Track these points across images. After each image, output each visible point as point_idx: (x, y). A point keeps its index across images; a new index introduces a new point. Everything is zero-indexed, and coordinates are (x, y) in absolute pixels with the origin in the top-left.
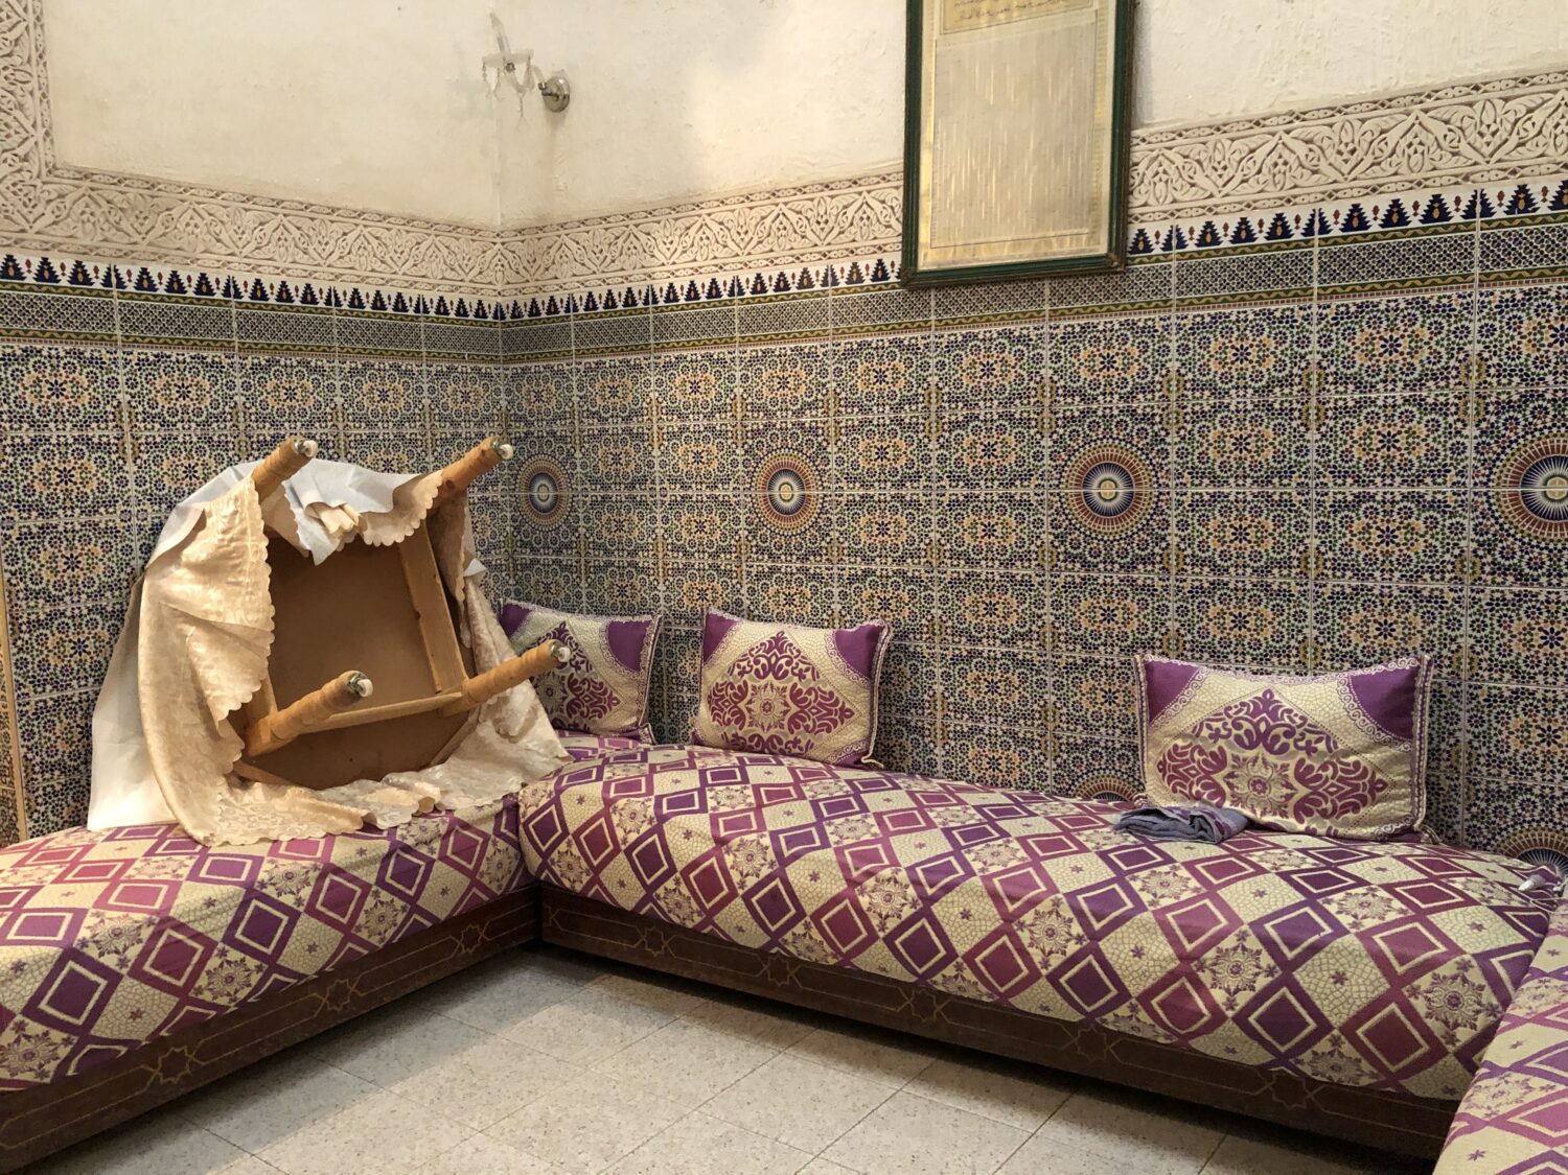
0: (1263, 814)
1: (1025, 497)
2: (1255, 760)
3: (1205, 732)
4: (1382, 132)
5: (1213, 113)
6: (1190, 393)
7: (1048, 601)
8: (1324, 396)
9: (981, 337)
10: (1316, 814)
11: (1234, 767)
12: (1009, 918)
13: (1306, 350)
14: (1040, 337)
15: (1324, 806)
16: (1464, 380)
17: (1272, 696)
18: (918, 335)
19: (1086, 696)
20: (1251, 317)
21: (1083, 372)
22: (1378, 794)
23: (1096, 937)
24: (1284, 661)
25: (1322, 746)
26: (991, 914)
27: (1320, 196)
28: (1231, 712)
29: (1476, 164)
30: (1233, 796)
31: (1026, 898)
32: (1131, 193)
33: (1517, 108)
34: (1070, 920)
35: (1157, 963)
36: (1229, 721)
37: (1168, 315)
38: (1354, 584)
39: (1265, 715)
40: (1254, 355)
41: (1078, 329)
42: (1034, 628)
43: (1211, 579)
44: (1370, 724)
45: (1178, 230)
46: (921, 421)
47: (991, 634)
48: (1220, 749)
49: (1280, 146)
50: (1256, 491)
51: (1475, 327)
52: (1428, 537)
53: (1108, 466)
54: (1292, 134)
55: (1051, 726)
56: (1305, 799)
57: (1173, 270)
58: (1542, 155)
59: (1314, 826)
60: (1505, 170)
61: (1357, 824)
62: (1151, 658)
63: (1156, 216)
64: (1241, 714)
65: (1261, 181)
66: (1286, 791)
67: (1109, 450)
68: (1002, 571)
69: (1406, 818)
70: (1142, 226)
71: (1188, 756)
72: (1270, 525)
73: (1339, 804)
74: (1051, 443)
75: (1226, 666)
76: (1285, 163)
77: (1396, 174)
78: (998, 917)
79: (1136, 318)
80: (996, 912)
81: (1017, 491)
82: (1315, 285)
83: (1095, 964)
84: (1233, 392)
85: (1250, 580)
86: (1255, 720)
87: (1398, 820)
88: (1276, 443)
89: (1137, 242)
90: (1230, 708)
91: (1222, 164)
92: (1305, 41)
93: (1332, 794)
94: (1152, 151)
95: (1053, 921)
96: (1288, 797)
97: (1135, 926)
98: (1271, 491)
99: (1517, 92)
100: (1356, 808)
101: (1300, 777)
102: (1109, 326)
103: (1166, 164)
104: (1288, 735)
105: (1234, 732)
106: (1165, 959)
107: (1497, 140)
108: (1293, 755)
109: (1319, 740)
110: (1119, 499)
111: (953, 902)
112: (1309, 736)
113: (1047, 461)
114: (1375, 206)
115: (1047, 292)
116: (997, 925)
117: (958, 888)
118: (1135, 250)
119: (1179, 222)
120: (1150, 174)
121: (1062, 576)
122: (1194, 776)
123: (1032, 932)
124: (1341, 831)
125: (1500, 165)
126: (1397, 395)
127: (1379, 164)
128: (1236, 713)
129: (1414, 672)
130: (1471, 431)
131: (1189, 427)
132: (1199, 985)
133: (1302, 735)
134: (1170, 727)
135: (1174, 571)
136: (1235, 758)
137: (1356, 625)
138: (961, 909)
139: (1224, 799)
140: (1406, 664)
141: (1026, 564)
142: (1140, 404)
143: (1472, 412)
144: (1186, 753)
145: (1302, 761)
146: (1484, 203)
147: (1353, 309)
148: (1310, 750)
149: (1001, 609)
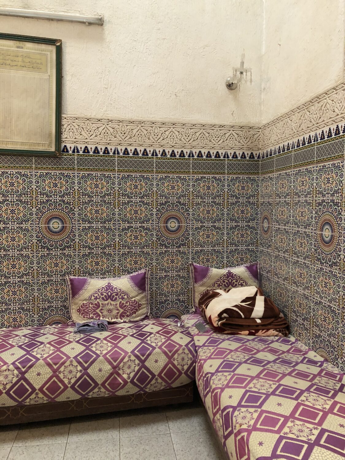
0: (111, 319)
1: (27, 228)
2: (108, 304)
3: (93, 298)
4: (132, 130)
5: (86, 114)
6: (82, 196)
7: (35, 262)
8: (119, 199)
9: (9, 173)
10: (125, 316)
11: (102, 307)
12: (55, 371)
13: (114, 186)
14: (31, 175)
15: (127, 314)
16: (153, 197)
17: (110, 284)
19: (49, 291)
20: (99, 175)
21: (47, 188)
22: (140, 308)
23: (86, 369)
24: (110, 274)
25: (126, 297)
26: (48, 371)
27: (117, 144)
28: (100, 291)
29: (153, 142)
30: (102, 316)
31: (60, 363)
32: (62, 134)
33: (163, 130)
34: (77, 366)
35: (106, 372)
36: (100, 293)
37: (74, 172)
38: (128, 251)
39: (109, 290)
40: (100, 186)
41: (45, 174)
42: (30, 271)
43: (88, 252)
44: (137, 289)
45: (77, 147)
47: (14, 275)
48: (98, 302)
49: (106, 128)
50: (101, 225)
52: (145, 237)
53: (56, 217)
54: (109, 125)
55: (36, 303)
56: (122, 313)
57: (76, 159)
58: (168, 143)
59: (125, 320)
60: (160, 145)
61: (136, 317)
62: (72, 277)
63: (70, 142)
64: (103, 291)
65: (101, 137)
66: (117, 311)
67: (56, 213)
68: (18, 253)
69: (146, 313)
70: (65, 144)
71: (88, 306)
72: (105, 235)
73: (131, 312)
74: (36, 210)
75: (93, 277)
76: (107, 133)
77: (135, 141)
78: (51, 372)
79: (64, 172)
80: (50, 370)
81: (24, 226)
82: (116, 168)
83: (87, 378)
84: (94, 197)
85: (100, 251)
86: (107, 292)
87: (144, 314)
88: (107, 212)
89: (64, 149)
90: (99, 290)
91: (90, 130)
92: (111, 100)
93: (129, 310)
94: (68, 122)
95: (71, 368)
96: (118, 313)
97: (98, 362)
98: (106, 225)
99: (162, 126)
100: (135, 313)
101: (121, 307)
102: (55, 174)
103: (73, 127)
104: (116, 295)
105: (101, 296)
106: (109, 370)
107: (158, 137)
108: (119, 300)
109: (125, 295)
110: (60, 228)
111: (33, 371)
112: (122, 295)
113: (34, 216)
114: (131, 149)
115: (34, 161)
116: (51, 374)
117: (34, 366)
118: (63, 151)
119: (77, 145)
120: (68, 129)
121: (40, 253)
122: (90, 312)
123: (64, 373)
124: (132, 320)
125: (159, 144)
126: (138, 200)
127: (131, 138)
128: (101, 291)
129: (145, 273)
130: (155, 210)
131: (82, 206)
132: (119, 375)
133: (120, 294)
134: (82, 298)
135: (77, 250)
136: (102, 304)
137: (128, 262)
138: (37, 373)
139: (100, 317)
140: (143, 271)
141: (27, 250)
142: (66, 199)
143: (155, 205)
144: (87, 305)
145: (121, 302)
146: (156, 153)
147: (126, 176)
148: (123, 298)
149: (18, 266)
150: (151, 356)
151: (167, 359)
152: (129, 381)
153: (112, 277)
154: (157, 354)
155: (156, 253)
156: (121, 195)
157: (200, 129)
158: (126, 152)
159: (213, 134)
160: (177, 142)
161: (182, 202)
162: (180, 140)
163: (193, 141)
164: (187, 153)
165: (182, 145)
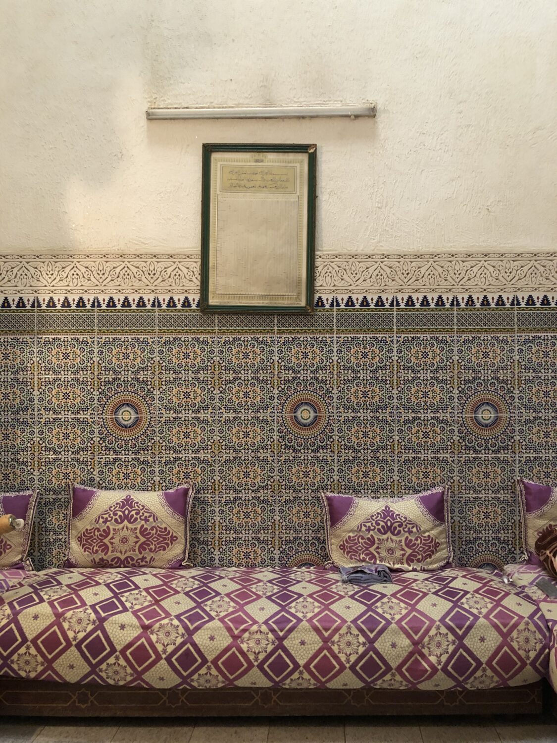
0: (394, 564)
1: (265, 418)
2: (387, 539)
3: (364, 529)
4: (419, 268)
5: (349, 249)
6: (343, 371)
7: (276, 469)
8: (400, 374)
9: (242, 339)
10: (415, 561)
11: (379, 544)
12: (326, 640)
13: (392, 355)
14: (272, 342)
15: (418, 557)
16: (453, 371)
17: (389, 508)
18: (208, 336)
19: (295, 515)
21: (293, 360)
22: (437, 549)
23: (372, 641)
24: (385, 491)
25: (414, 530)
26: (316, 640)
27: (396, 291)
28: (374, 518)
29: (453, 285)
30: (380, 558)
31: (333, 628)
32: (315, 280)
34: (358, 635)
35: (403, 649)
36: (374, 522)
37: (332, 336)
38: (413, 456)
39: (388, 518)
40: (370, 356)
41: (291, 339)
42: (269, 483)
43: (353, 455)
44: (432, 518)
45: (336, 298)
46: (209, 379)
47: (247, 487)
48: (372, 536)
50: (372, 415)
51: (456, 349)
52: (441, 435)
53: (306, 403)
54: (384, 263)
55: (277, 532)
57: (334, 316)
58: (476, 285)
59: (415, 567)
60: (464, 289)
61: (432, 563)
62: (330, 494)
63: (326, 291)
64: (379, 518)
65: (372, 281)
66: (402, 552)
67: (306, 395)
68: (253, 455)
69: (447, 557)
70: (320, 295)
71: (356, 541)
72: (378, 430)
73: (424, 555)
74: (278, 392)
75: (360, 496)
76: (381, 275)
77: (424, 285)
78: (320, 640)
79: (318, 336)
80: (319, 638)
81: (261, 415)
83: (374, 656)
84: (361, 371)
85: (370, 455)
86: (385, 521)
87: (444, 559)
89: (318, 302)
90: (373, 516)
91: (355, 272)
92: (386, 226)
93: (421, 551)
94: (324, 262)
95: (349, 638)
96: (403, 555)
97: (389, 632)
99: (467, 259)
100: (430, 556)
101: (407, 545)
102: (305, 339)
103: (331, 269)
104: (400, 526)
106: (407, 646)
107: (461, 277)
108: (403, 535)
109: (413, 527)
110: (311, 418)
111: (294, 637)
113: (276, 400)
114: (418, 297)
115: (276, 321)
116: (320, 645)
117: (296, 630)
118: (317, 305)
119: (337, 295)
120: (324, 272)
121: (284, 456)
122: (360, 550)
123: (339, 645)
124: (426, 568)
125: (462, 287)
126: (428, 375)
127: (417, 280)
129: (443, 493)
130: (456, 391)
131: (342, 386)
132: (423, 656)
133: (406, 525)
135: (336, 452)
136: (379, 539)
137: (414, 475)
138: (300, 641)
139: (376, 560)
140: (439, 490)
141: (265, 451)
142: (320, 375)
143: (456, 383)
144: (355, 539)
145: (407, 537)
146: (457, 301)
147: (410, 339)
148: (410, 532)
149: (252, 475)
150: (473, 630)
151: (499, 637)
152: (439, 667)
153: (389, 497)
154: (482, 627)
155: (460, 461)
156: (402, 367)
157: (530, 261)
158: (410, 302)
159: (551, 267)
160: (492, 283)
161: (501, 378)
162: (496, 279)
163: (519, 280)
164: (508, 299)
165: (500, 287)
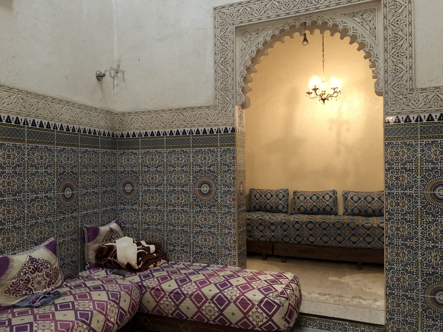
2: (36, 276)
3: (22, 274)
4: (38, 103)
8: (29, 170)
10: (52, 284)
11: (32, 280)
13: (24, 157)
16: (54, 168)
17: (32, 257)
22: (59, 273)
23: (89, 325)
25: (49, 266)
27: (26, 115)
28: (26, 265)
29: (54, 117)
30: (34, 289)
33: (60, 106)
34: (83, 325)
36: (27, 268)
38: (35, 222)
39: (34, 263)
48: (28, 277)
49: (16, 98)
50: (13, 198)
51: (55, 155)
52: (49, 206)
54: (19, 95)
56: (49, 281)
58: (64, 118)
60: (59, 120)
65: (12, 106)
66: (45, 281)
72: (16, 208)
76: (18, 103)
77: (41, 114)
84: (7, 168)
85: (11, 225)
86: (33, 265)
88: (18, 183)
96: (46, 283)
97: (94, 316)
98: (16, 198)
99: (60, 103)
101: (47, 276)
104: (41, 266)
105: (29, 270)
106: (103, 319)
107: (57, 113)
108: (44, 271)
109: (48, 264)
112: (46, 264)
114: (37, 121)
124: (56, 286)
125: (58, 118)
126: (43, 170)
127: (37, 110)
128: (28, 265)
130: (55, 180)
133: (44, 264)
134: (10, 277)
136: (32, 278)
137: (35, 234)
140: (52, 239)
143: (56, 175)
144: (17, 283)
146: (56, 126)
147: (34, 147)
148: (47, 267)
150: (121, 298)
152: (115, 322)
155: (57, 221)
156: (30, 165)
157: (84, 109)
158: (34, 123)
159: (92, 115)
160: (70, 118)
161: (74, 172)
163: (80, 119)
164: (77, 128)
165: (73, 121)
